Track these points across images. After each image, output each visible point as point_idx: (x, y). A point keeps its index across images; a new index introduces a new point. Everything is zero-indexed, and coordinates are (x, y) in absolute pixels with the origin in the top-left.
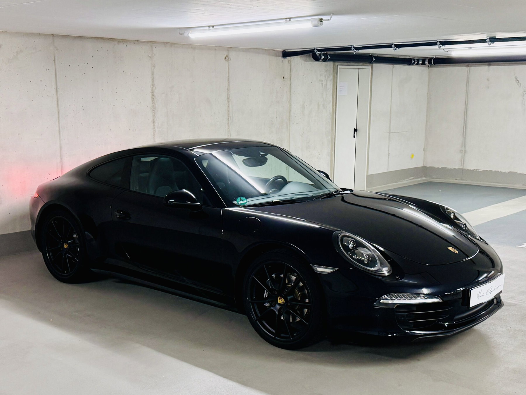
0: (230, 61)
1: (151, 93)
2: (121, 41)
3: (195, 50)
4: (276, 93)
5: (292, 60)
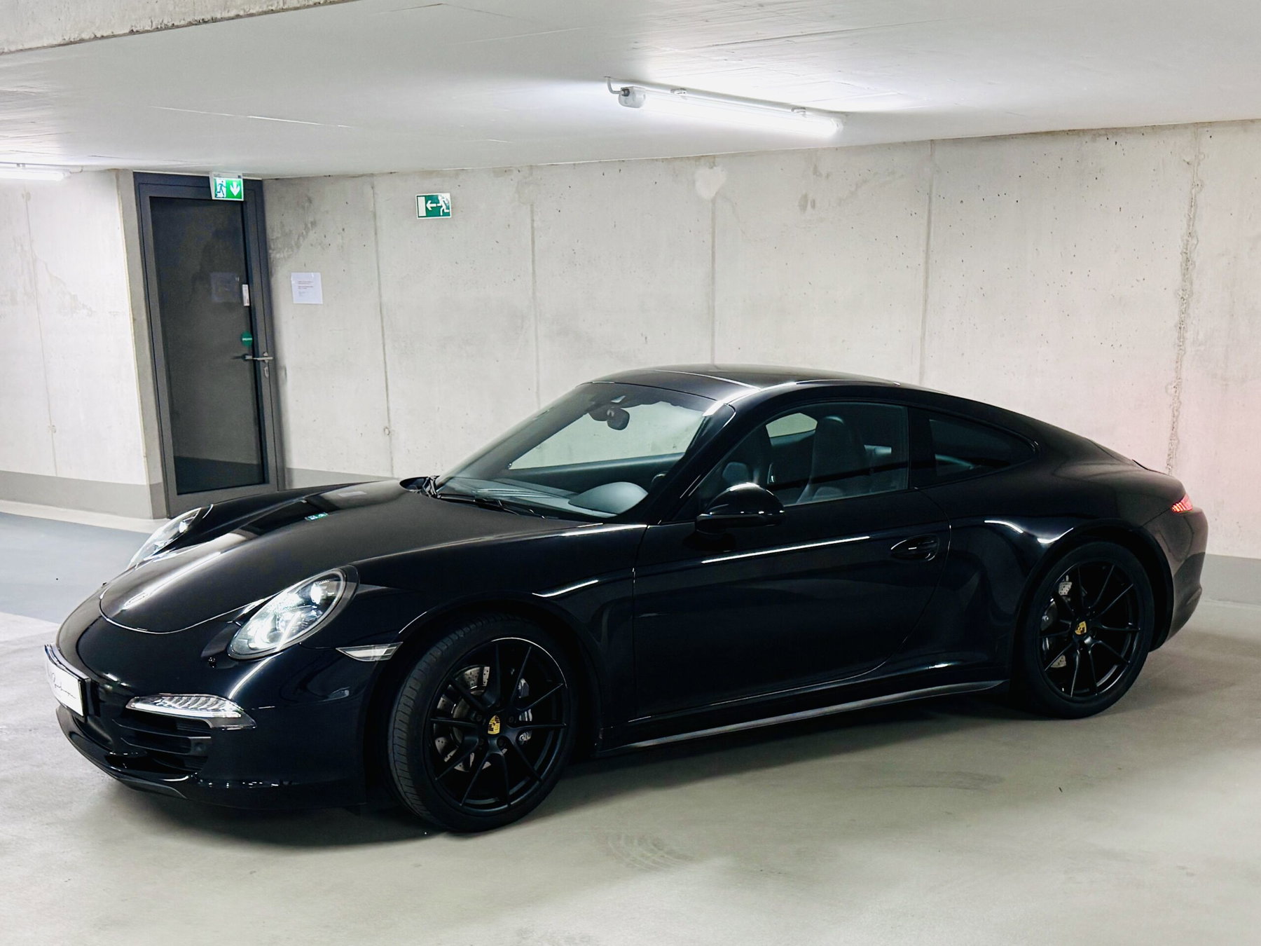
1: (1181, 254)
2: (1103, 132)
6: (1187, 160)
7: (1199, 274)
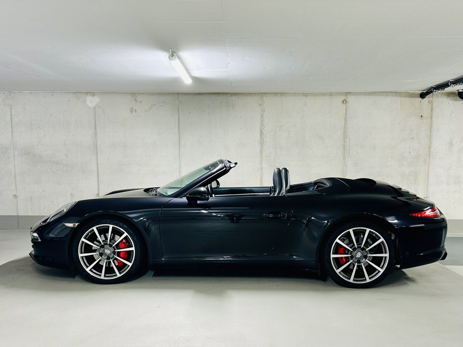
0: (348, 104)
1: (260, 130)
2: (234, 94)
3: (307, 97)
4: (410, 130)
5: (434, 100)
6: (260, 104)
7: (265, 136)
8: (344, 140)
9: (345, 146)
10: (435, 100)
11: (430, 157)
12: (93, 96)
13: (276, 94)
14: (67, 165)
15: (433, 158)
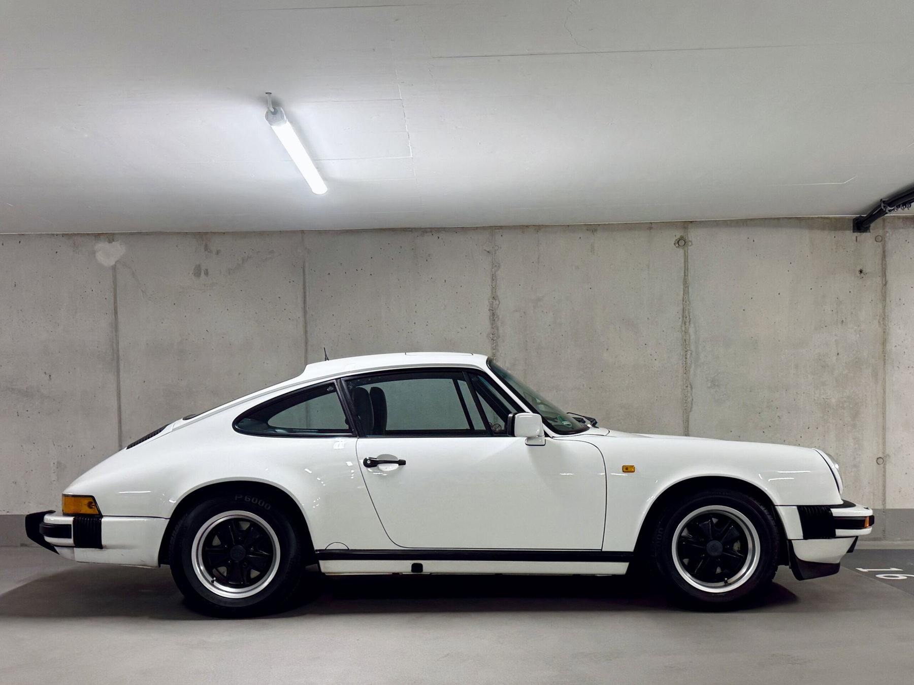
0: (690, 247)
1: (489, 310)
2: (429, 230)
3: (595, 233)
4: (837, 304)
5: (888, 235)
6: (488, 250)
7: (502, 323)
8: (683, 329)
9: (687, 343)
10: (891, 233)
11: (885, 363)
12: (109, 243)
13: (523, 228)
14: (49, 397)
15: (893, 367)
